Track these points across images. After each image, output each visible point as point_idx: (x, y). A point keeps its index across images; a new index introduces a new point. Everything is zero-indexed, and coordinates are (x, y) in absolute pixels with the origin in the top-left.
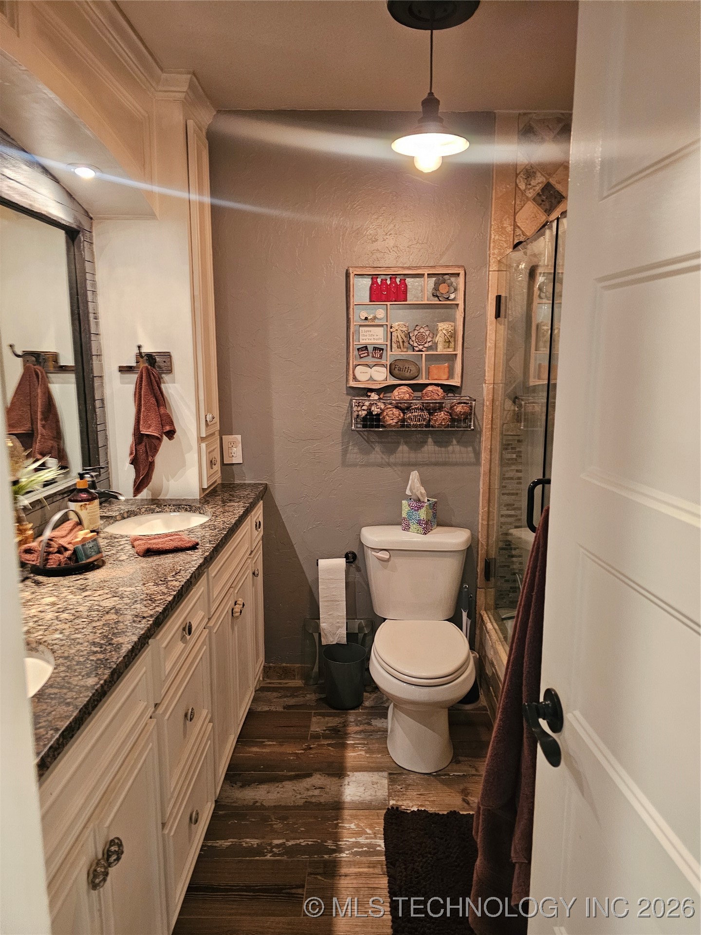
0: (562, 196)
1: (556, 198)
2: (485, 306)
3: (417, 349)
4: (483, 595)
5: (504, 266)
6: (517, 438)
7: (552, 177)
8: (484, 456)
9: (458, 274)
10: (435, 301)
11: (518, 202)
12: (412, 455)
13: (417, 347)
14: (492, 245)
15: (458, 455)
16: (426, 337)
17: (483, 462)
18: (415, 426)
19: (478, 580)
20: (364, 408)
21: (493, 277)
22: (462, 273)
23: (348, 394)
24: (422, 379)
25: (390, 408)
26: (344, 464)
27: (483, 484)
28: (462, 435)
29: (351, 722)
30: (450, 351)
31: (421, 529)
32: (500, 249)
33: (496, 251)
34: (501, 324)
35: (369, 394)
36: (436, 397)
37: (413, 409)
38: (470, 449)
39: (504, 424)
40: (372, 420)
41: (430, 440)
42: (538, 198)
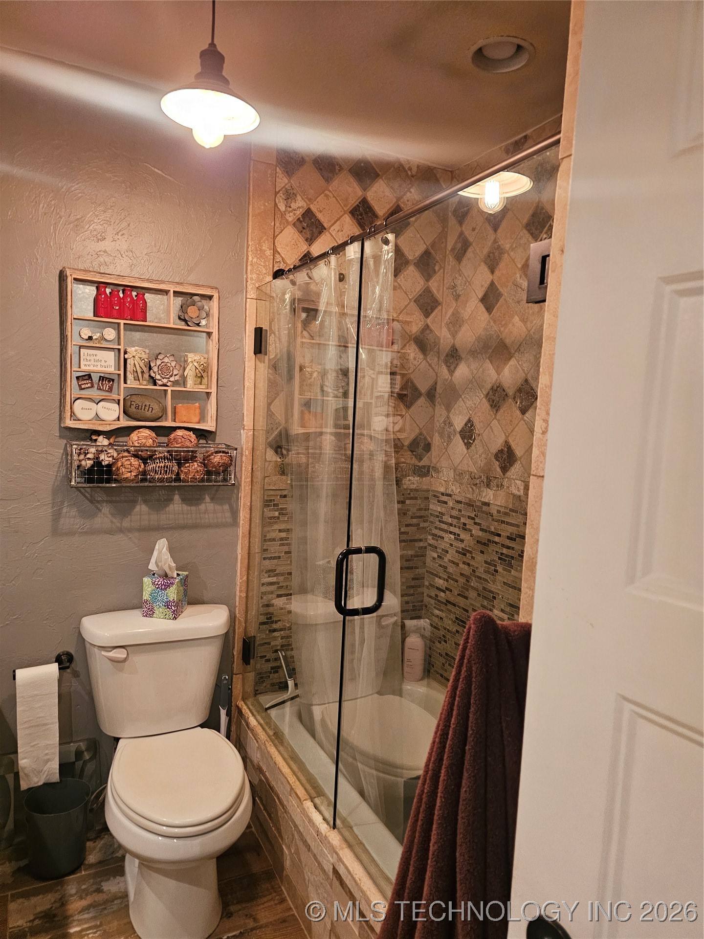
0: (323, 226)
1: (317, 227)
2: (242, 339)
3: (160, 383)
4: (240, 681)
5: (263, 295)
6: (279, 493)
7: (312, 203)
8: (243, 515)
9: (210, 297)
10: (181, 325)
11: (277, 224)
12: (154, 517)
13: (159, 380)
14: (249, 268)
15: (211, 515)
16: (171, 369)
17: (241, 522)
18: (161, 480)
19: (235, 665)
20: (88, 456)
21: (251, 305)
22: (216, 296)
23: (61, 437)
24: (166, 420)
25: (126, 457)
26: (56, 532)
27: (242, 548)
28: (217, 491)
29: (72, 896)
30: (202, 388)
31: (169, 613)
32: (258, 274)
33: (254, 276)
34: (261, 362)
35: (94, 437)
36: (188, 444)
37: (156, 458)
38: (226, 507)
39: (265, 477)
40: (100, 472)
41: (177, 497)
42: (298, 223)
